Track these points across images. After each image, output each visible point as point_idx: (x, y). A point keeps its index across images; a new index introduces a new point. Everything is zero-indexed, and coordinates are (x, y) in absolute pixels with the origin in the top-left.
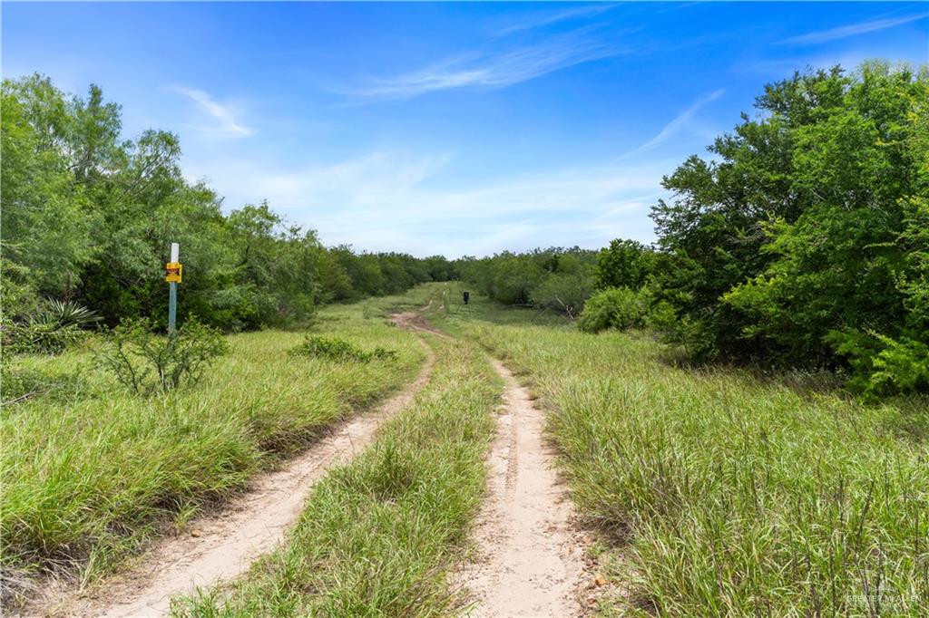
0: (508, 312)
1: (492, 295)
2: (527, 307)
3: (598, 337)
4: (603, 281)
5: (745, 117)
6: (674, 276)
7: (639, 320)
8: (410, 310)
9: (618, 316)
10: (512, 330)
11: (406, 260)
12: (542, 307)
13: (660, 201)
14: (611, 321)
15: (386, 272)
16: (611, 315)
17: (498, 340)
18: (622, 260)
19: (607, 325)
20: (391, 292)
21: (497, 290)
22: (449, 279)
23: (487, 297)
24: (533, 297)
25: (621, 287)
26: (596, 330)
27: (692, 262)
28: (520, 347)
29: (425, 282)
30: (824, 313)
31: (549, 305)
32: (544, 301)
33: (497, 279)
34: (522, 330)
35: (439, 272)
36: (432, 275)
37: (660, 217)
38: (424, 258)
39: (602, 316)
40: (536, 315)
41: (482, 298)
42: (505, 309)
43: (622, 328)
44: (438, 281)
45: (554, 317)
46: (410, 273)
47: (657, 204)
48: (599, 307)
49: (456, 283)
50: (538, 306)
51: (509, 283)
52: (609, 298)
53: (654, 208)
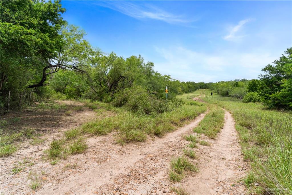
0: (223, 97)
1: (218, 93)
2: (228, 96)
3: (247, 104)
4: (250, 90)
5: (283, 55)
6: (264, 91)
7: (259, 100)
8: (197, 97)
9: (253, 99)
10: (225, 102)
11: (193, 83)
12: (233, 96)
13: (261, 74)
14: (251, 100)
15: (189, 87)
16: (251, 99)
17: (222, 104)
18: (255, 85)
19: (250, 101)
20: (190, 92)
21: (220, 92)
22: (205, 88)
23: (217, 94)
24: (230, 94)
25: (254, 92)
26: (247, 102)
27: (268, 88)
28: (227, 105)
29: (198, 89)
30: (290, 99)
31: (235, 96)
32: (233, 95)
33: (220, 89)
34: (227, 102)
35: (202, 86)
36: (200, 87)
37: (261, 78)
38: (198, 83)
39: (249, 99)
40: (231, 98)
41: (216, 94)
42: (222, 97)
43: (254, 102)
44: (202, 89)
45: (236, 99)
46: (195, 87)
47: (260, 75)
48: (248, 97)
49: (207, 89)
50: (232, 96)
51: (223, 90)
52: (251, 95)
53: (259, 76)
